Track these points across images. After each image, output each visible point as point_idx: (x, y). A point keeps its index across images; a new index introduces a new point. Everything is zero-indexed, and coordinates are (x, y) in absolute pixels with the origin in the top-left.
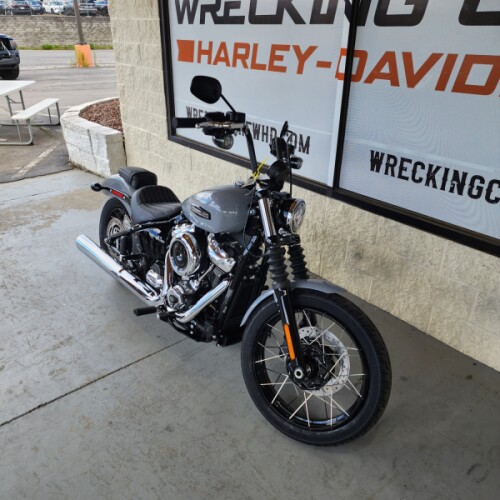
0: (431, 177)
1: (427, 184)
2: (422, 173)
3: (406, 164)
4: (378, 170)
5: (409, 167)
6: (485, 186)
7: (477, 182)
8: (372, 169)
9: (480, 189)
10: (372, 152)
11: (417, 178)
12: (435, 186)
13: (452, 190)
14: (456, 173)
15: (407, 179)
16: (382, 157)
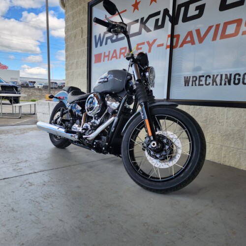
0: (214, 81)
1: (213, 85)
2: (210, 81)
3: (201, 78)
4: (188, 85)
5: (203, 79)
6: (241, 78)
7: (237, 77)
8: (185, 85)
9: (239, 80)
10: (185, 77)
11: (207, 83)
12: (217, 85)
13: (225, 84)
14: (226, 75)
15: (202, 85)
16: (190, 79)
